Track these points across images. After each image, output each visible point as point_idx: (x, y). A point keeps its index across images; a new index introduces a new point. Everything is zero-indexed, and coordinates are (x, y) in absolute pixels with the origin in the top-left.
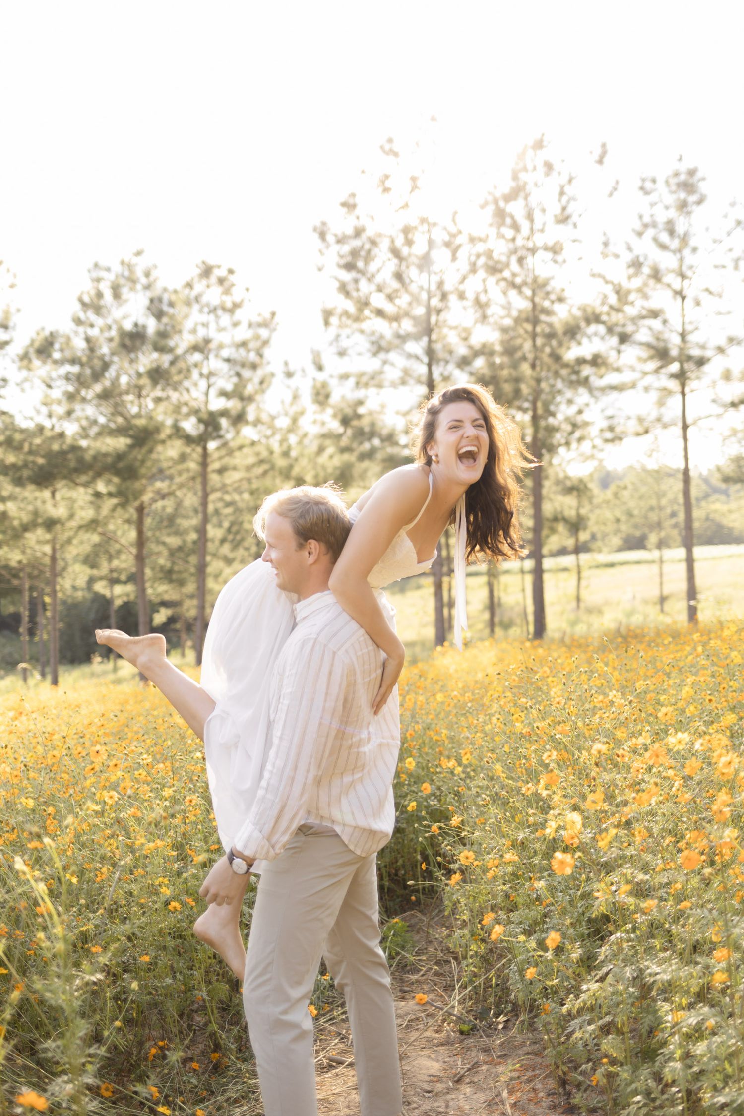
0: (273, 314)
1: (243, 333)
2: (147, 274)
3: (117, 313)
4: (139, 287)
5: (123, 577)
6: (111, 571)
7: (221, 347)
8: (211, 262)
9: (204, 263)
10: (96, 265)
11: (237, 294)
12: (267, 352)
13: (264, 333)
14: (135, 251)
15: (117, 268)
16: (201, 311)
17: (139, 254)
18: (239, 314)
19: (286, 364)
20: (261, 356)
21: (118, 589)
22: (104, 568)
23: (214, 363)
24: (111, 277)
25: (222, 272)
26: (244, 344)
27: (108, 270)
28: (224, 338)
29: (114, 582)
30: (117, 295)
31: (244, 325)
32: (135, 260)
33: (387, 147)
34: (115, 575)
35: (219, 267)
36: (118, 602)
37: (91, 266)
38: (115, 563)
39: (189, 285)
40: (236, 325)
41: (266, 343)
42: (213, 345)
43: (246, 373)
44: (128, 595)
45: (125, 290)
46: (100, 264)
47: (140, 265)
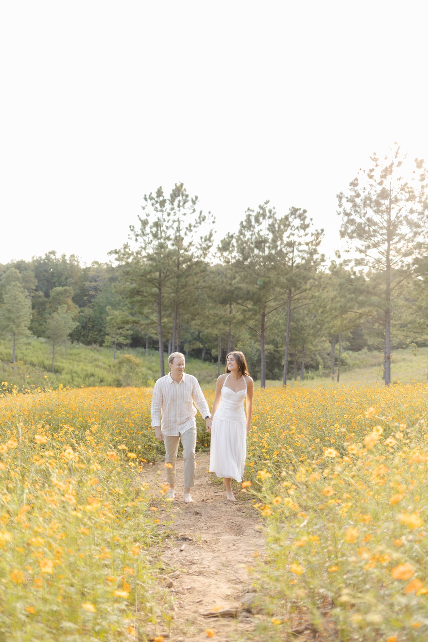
0: (323, 230)
1: (309, 239)
2: (270, 212)
3: (257, 229)
4: (266, 217)
7: (299, 245)
8: (297, 207)
9: (293, 208)
10: (249, 209)
11: (307, 221)
14: (265, 201)
15: (257, 210)
16: (291, 229)
17: (267, 203)
18: (307, 230)
24: (254, 214)
25: (301, 211)
27: (253, 211)
28: (301, 240)
30: (257, 221)
31: (310, 234)
32: (265, 206)
33: (373, 157)
35: (300, 209)
37: (246, 210)
40: (306, 235)
42: (296, 244)
45: (261, 219)
46: (250, 208)
47: (268, 207)
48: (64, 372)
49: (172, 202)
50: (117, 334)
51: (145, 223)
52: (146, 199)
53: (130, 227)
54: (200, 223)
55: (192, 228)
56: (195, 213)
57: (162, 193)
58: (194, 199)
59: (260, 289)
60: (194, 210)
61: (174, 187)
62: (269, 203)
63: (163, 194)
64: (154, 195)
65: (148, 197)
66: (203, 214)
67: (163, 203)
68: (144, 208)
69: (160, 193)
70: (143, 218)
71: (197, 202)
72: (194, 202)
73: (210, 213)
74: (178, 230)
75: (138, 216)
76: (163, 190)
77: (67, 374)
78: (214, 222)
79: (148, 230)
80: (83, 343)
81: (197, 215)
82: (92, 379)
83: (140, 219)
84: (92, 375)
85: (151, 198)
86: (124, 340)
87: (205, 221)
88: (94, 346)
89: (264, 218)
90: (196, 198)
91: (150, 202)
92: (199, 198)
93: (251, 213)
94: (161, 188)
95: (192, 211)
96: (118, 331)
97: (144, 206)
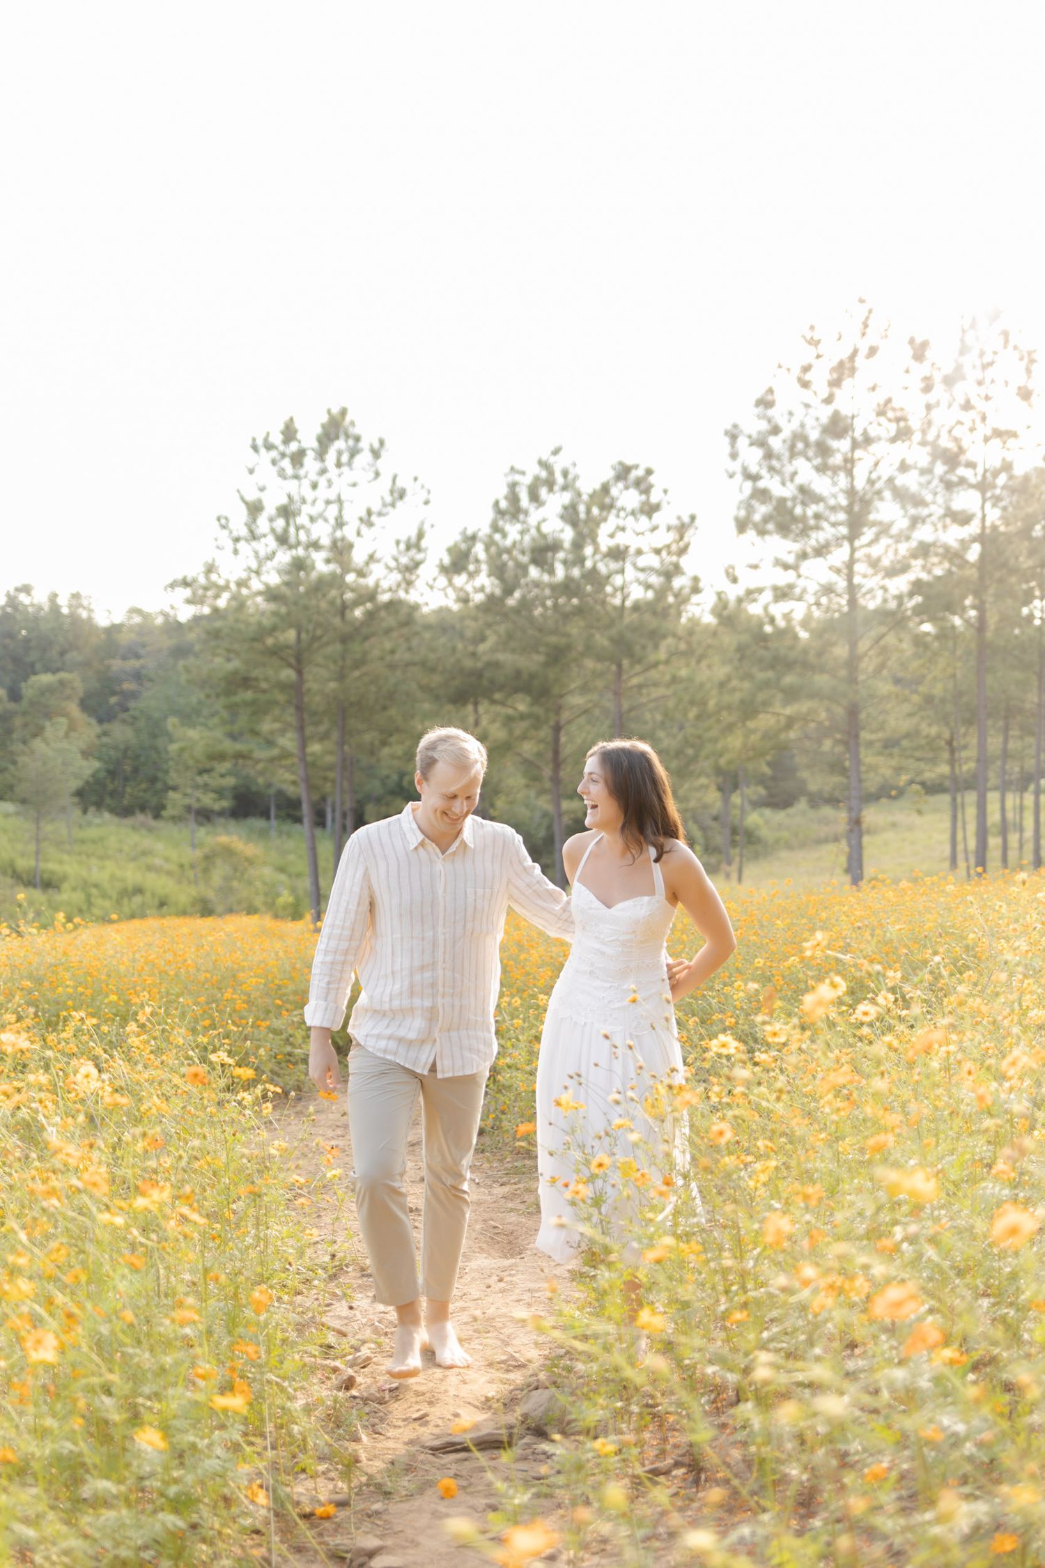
0: (693, 517)
1: (661, 538)
2: (565, 474)
3: (534, 516)
4: (556, 488)
7: (638, 554)
8: (629, 462)
9: (621, 463)
10: (512, 469)
11: (655, 497)
14: (552, 448)
15: (533, 470)
16: (618, 515)
17: (556, 452)
18: (657, 516)
24: (527, 480)
25: (640, 472)
27: (523, 473)
28: (642, 543)
30: (534, 497)
31: (663, 528)
32: (552, 460)
33: (808, 334)
35: (636, 467)
37: (508, 470)
40: (654, 529)
42: (630, 553)
45: (543, 492)
46: (518, 467)
47: (559, 464)
48: (65, 886)
49: (321, 454)
50: (197, 787)
51: (255, 509)
52: (255, 448)
53: (219, 519)
54: (393, 505)
55: (374, 518)
56: (380, 478)
57: (296, 431)
58: (376, 445)
59: (547, 665)
60: (377, 474)
61: (325, 418)
62: (561, 453)
63: (299, 436)
64: (277, 439)
65: (260, 442)
66: (399, 484)
67: (298, 458)
68: (251, 471)
69: (289, 433)
70: (251, 496)
71: (383, 453)
72: (376, 454)
73: (416, 479)
74: (340, 523)
75: (239, 491)
76: (297, 425)
77: (74, 889)
78: (427, 503)
79: (263, 524)
80: (112, 811)
81: (384, 484)
82: (138, 899)
83: (242, 499)
84: (139, 890)
85: (269, 447)
86: (215, 800)
87: (406, 499)
88: (140, 817)
89: (551, 489)
90: (382, 443)
91: (266, 456)
92: (388, 444)
93: (518, 478)
94: (291, 419)
95: (372, 475)
96: (200, 780)
97: (251, 466)
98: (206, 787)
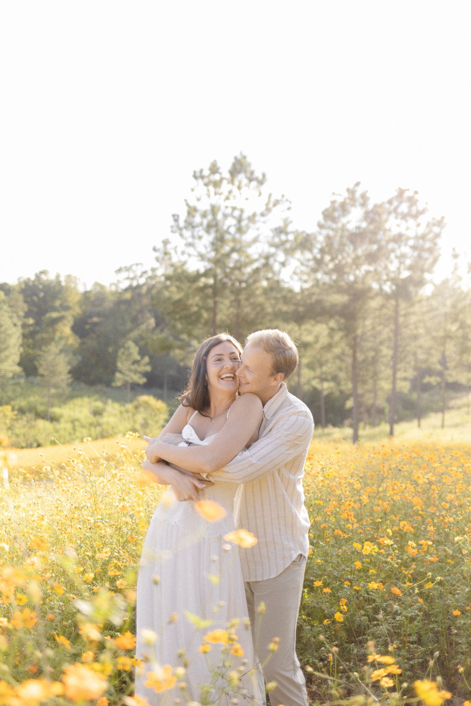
0: (443, 218)
1: (421, 231)
2: (362, 196)
5: (329, 377)
6: (322, 373)
7: (408, 238)
9: (399, 188)
10: (333, 193)
11: (420, 206)
12: (439, 241)
13: (436, 229)
15: (344, 194)
16: (396, 218)
17: (357, 184)
18: (421, 218)
19: (454, 249)
20: (435, 244)
21: (326, 385)
22: (318, 371)
23: (405, 249)
24: (341, 199)
25: (411, 193)
26: (423, 237)
27: (339, 196)
28: (411, 234)
29: (323, 379)
30: (344, 210)
31: (424, 225)
32: (355, 189)
34: (324, 376)
35: (409, 190)
36: (325, 393)
38: (324, 369)
39: (390, 202)
40: (418, 225)
41: (438, 236)
42: (403, 238)
43: (425, 255)
44: (331, 388)
45: (349, 206)
47: (359, 191)
48: (62, 420)
49: (232, 182)
50: (130, 370)
51: (192, 211)
52: (195, 177)
53: (174, 216)
54: (269, 210)
55: (258, 218)
56: (262, 196)
57: (218, 169)
58: (261, 178)
61: (232, 161)
62: (361, 185)
63: (220, 171)
64: (206, 172)
65: (198, 174)
66: (273, 198)
67: (217, 184)
68: (193, 190)
69: (214, 169)
70: (192, 203)
71: (265, 182)
72: (261, 183)
73: (283, 196)
74: (240, 220)
75: (186, 200)
76: (219, 164)
78: (289, 209)
79: (197, 219)
80: (86, 382)
83: (187, 205)
85: (202, 177)
87: (277, 207)
88: (99, 387)
89: (354, 205)
90: (264, 176)
91: (201, 182)
92: (267, 177)
93: (336, 198)
94: (215, 161)
95: (258, 193)
96: (133, 367)
97: (193, 187)
98: (136, 372)
